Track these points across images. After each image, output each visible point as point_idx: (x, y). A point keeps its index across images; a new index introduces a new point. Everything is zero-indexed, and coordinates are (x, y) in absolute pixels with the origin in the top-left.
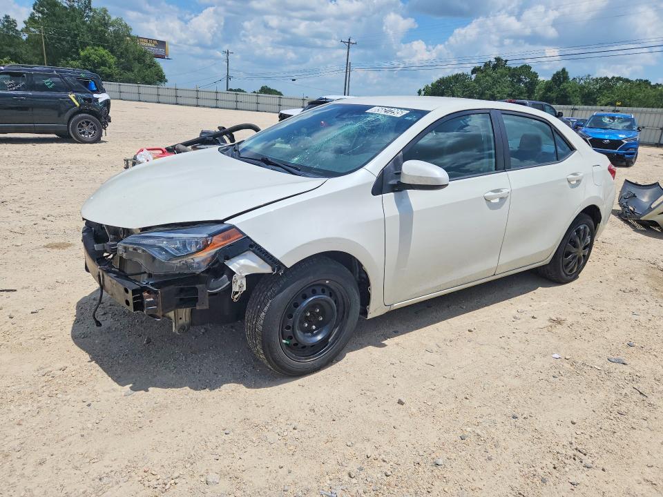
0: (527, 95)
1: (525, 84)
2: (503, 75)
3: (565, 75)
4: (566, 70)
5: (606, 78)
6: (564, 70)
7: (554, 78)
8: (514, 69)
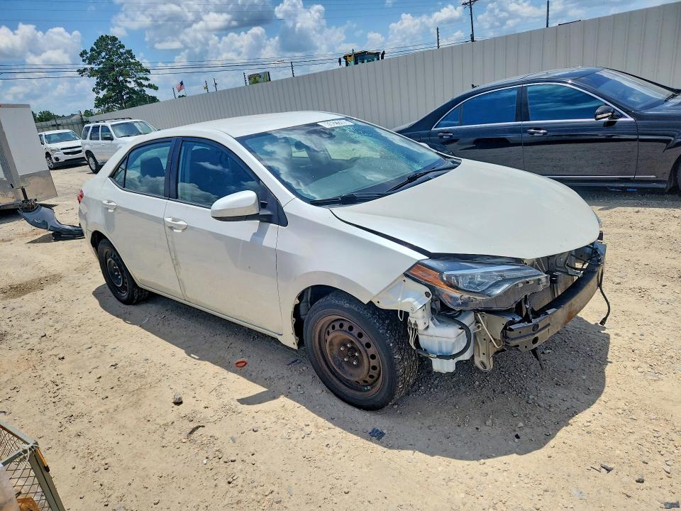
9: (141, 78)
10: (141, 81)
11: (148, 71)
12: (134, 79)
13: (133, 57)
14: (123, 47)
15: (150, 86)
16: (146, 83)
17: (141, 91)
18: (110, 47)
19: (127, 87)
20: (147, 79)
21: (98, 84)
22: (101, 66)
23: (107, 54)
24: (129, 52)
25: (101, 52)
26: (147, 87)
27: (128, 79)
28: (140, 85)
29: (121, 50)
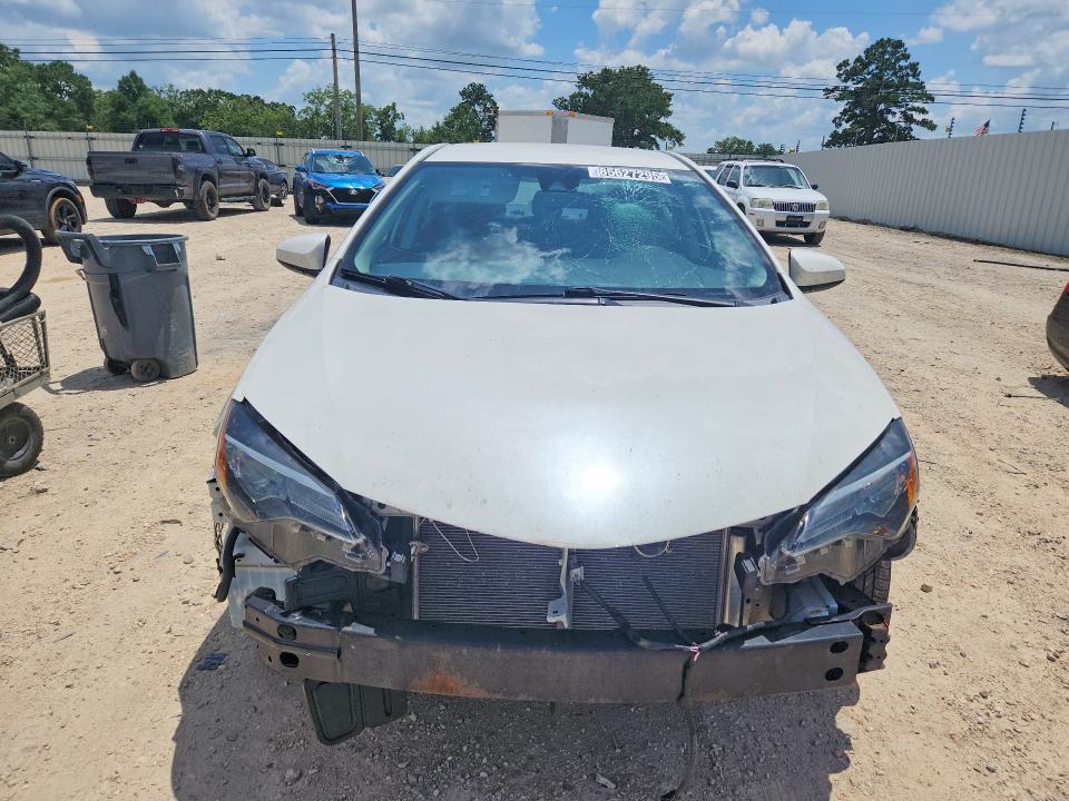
0: (81, 115)
1: (69, 94)
2: (21, 78)
3: (138, 84)
4: (138, 75)
5: (200, 92)
6: (133, 74)
7: (121, 87)
8: (39, 67)
9: (914, 109)
10: (913, 113)
11: (931, 98)
12: (903, 109)
13: (916, 75)
14: (907, 57)
15: (924, 123)
16: (918, 117)
17: (905, 129)
18: (887, 57)
19: (886, 121)
20: (923, 111)
21: (845, 112)
22: (860, 85)
23: (877, 68)
24: (914, 67)
25: (870, 63)
26: (918, 123)
27: (894, 109)
28: (909, 119)
29: (903, 63)
